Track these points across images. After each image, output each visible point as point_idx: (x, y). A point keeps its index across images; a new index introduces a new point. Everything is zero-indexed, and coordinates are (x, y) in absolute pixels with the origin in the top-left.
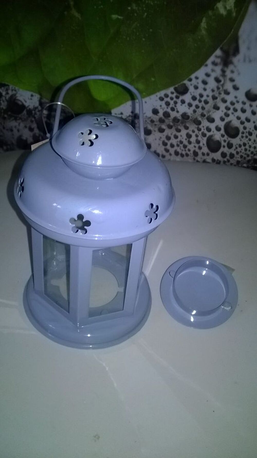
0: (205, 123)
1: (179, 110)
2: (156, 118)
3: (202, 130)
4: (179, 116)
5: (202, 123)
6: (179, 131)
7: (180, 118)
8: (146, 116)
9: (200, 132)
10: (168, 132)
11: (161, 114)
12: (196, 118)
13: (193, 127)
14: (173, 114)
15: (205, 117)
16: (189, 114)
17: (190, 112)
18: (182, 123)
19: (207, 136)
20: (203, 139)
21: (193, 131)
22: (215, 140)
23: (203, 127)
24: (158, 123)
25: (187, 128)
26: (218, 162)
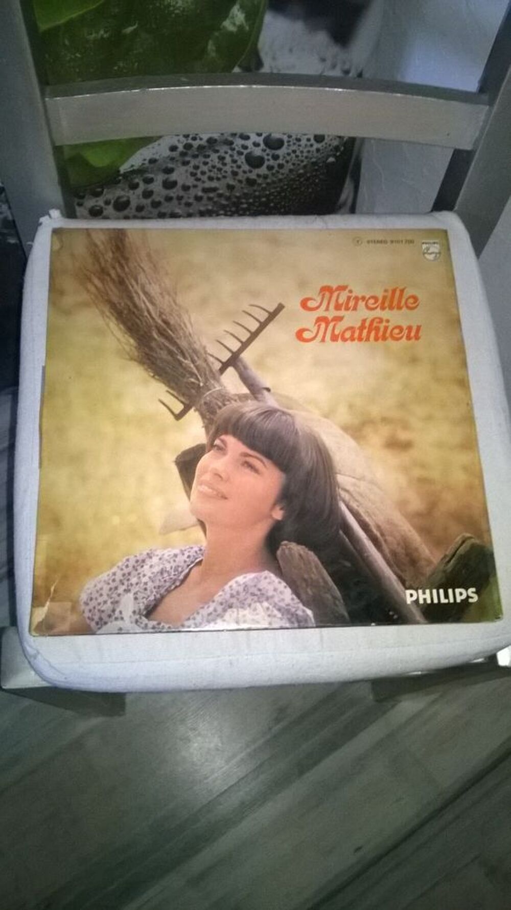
0: (239, 142)
1: (201, 137)
2: (174, 154)
3: (237, 149)
4: (203, 143)
5: (234, 141)
6: (209, 156)
7: (206, 144)
8: (164, 157)
9: (235, 152)
10: (193, 162)
11: (181, 148)
12: (226, 140)
13: (223, 149)
14: (196, 144)
15: (238, 136)
16: (216, 138)
17: (216, 136)
18: (210, 148)
19: (245, 153)
20: (240, 158)
21: (226, 153)
22: (256, 156)
23: (237, 145)
24: (178, 158)
25: (217, 151)
26: (266, 177)
